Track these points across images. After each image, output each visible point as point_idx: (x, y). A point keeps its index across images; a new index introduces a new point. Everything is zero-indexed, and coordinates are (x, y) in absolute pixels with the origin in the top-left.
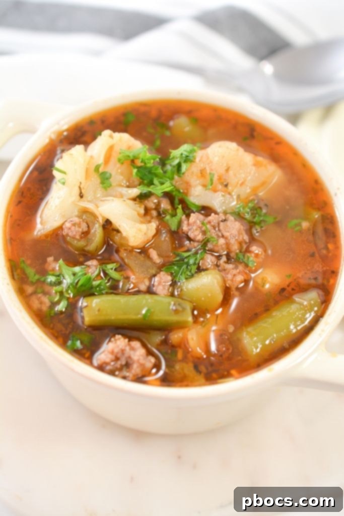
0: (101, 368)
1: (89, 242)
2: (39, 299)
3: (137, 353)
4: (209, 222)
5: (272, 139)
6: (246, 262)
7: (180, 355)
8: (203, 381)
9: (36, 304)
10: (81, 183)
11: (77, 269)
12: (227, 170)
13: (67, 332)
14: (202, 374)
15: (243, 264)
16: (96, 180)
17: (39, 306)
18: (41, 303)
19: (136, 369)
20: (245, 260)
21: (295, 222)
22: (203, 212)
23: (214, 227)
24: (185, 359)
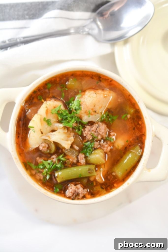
0: (69, 198)
1: (50, 150)
2: (39, 175)
3: (80, 190)
4: (93, 130)
5: (108, 79)
6: (110, 140)
7: (95, 184)
8: (105, 192)
9: (38, 177)
10: (40, 129)
11: (49, 161)
12: (95, 106)
13: (53, 186)
14: (104, 189)
15: (109, 141)
16: (45, 124)
17: (39, 178)
18: (40, 177)
19: (81, 196)
20: (110, 139)
21: (124, 116)
22: (90, 124)
23: (95, 132)
24: (97, 185)
